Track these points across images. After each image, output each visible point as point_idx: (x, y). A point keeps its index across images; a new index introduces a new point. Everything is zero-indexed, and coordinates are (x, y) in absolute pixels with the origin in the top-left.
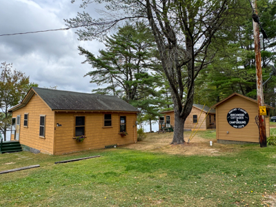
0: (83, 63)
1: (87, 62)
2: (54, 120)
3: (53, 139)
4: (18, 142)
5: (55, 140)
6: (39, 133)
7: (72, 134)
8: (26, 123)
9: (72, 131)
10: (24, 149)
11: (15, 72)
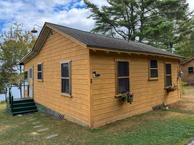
0: (89, 18)
1: (92, 18)
2: (88, 67)
3: (88, 98)
4: (33, 100)
5: (92, 101)
6: (60, 89)
7: (114, 90)
8: (40, 76)
9: (114, 86)
10: (39, 109)
11: (26, 32)
